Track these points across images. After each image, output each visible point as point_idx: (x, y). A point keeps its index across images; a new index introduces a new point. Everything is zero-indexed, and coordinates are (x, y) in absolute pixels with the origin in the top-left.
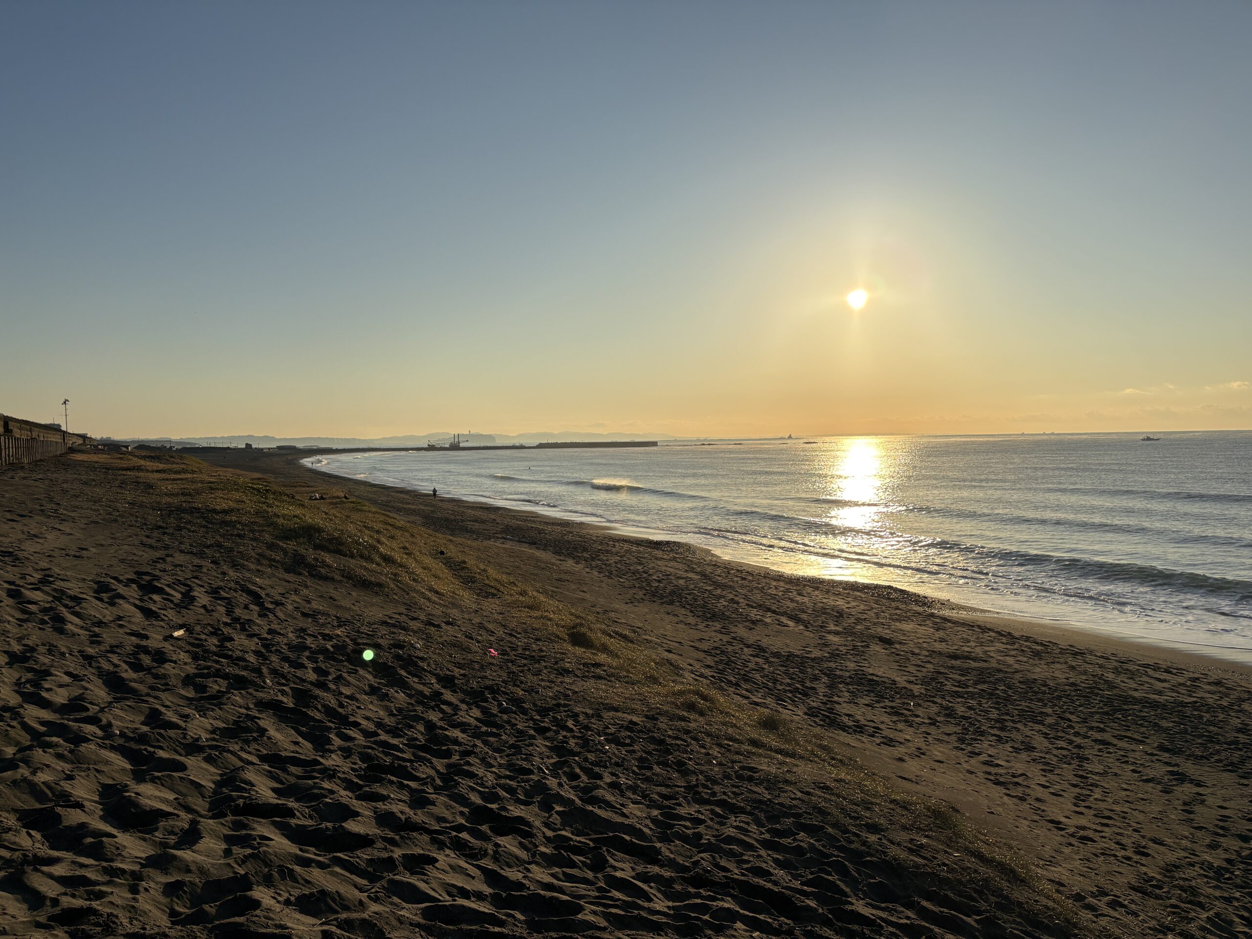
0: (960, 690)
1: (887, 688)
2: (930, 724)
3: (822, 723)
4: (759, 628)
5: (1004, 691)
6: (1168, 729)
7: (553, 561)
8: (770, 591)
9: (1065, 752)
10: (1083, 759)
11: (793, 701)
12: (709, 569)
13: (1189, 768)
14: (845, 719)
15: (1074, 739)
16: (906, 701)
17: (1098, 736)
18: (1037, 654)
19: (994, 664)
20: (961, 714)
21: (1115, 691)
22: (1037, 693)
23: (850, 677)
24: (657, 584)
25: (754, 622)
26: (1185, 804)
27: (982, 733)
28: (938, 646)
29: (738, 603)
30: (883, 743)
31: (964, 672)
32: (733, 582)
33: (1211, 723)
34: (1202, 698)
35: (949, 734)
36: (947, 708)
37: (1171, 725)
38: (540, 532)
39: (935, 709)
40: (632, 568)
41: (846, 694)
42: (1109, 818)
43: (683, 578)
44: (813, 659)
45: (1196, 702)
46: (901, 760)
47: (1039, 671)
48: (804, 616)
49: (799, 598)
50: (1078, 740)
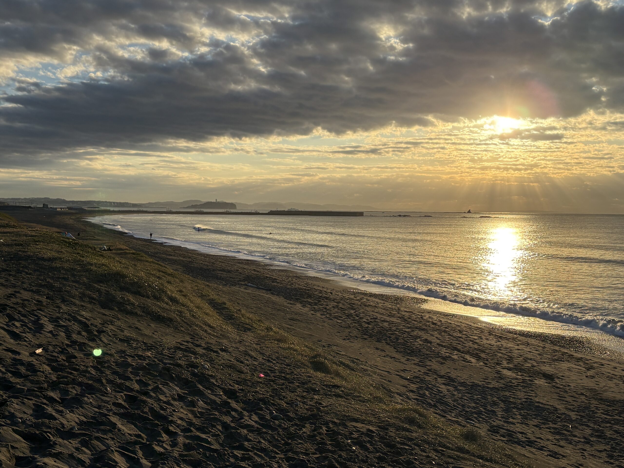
0: (608, 417)
1: (550, 413)
2: (585, 442)
3: (502, 438)
4: (449, 363)
7: (285, 304)
11: (478, 420)
14: (519, 436)
16: (566, 424)
20: (609, 436)
23: (521, 404)
24: (367, 325)
25: (445, 358)
29: (431, 343)
30: (550, 456)
32: (426, 326)
35: (600, 451)
36: (597, 431)
39: (588, 431)
40: (346, 312)
41: (519, 417)
43: (387, 322)
44: (491, 389)
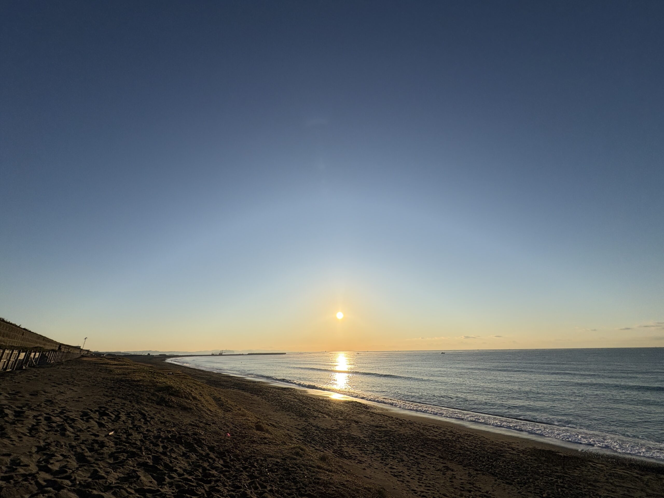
0: (380, 439)
1: (358, 440)
2: (372, 453)
3: (338, 456)
4: (317, 419)
5: (393, 439)
6: (440, 450)
7: (250, 396)
8: (320, 405)
9: (413, 461)
10: (418, 463)
11: (329, 447)
12: (301, 398)
13: (449, 464)
14: (346, 453)
15: (415, 456)
16: (364, 445)
17: (421, 454)
18: (401, 424)
19: (389, 429)
20: (381, 449)
21: (424, 437)
22: (402, 439)
23: (346, 436)
24: (284, 404)
25: (315, 417)
26: (450, 479)
27: (388, 456)
28: (372, 423)
29: (310, 410)
30: (358, 462)
31: (380, 432)
33: (452, 447)
34: (448, 437)
35: (378, 457)
36: (377, 447)
37: (441, 448)
38: (246, 385)
39: (373, 447)
40: (276, 398)
41: (345, 443)
42: (429, 487)
43: (293, 401)
44: (334, 430)
45: (446, 439)
46: (364, 469)
47: (402, 431)
48: (331, 414)
49: (329, 407)
50: (416, 456)
